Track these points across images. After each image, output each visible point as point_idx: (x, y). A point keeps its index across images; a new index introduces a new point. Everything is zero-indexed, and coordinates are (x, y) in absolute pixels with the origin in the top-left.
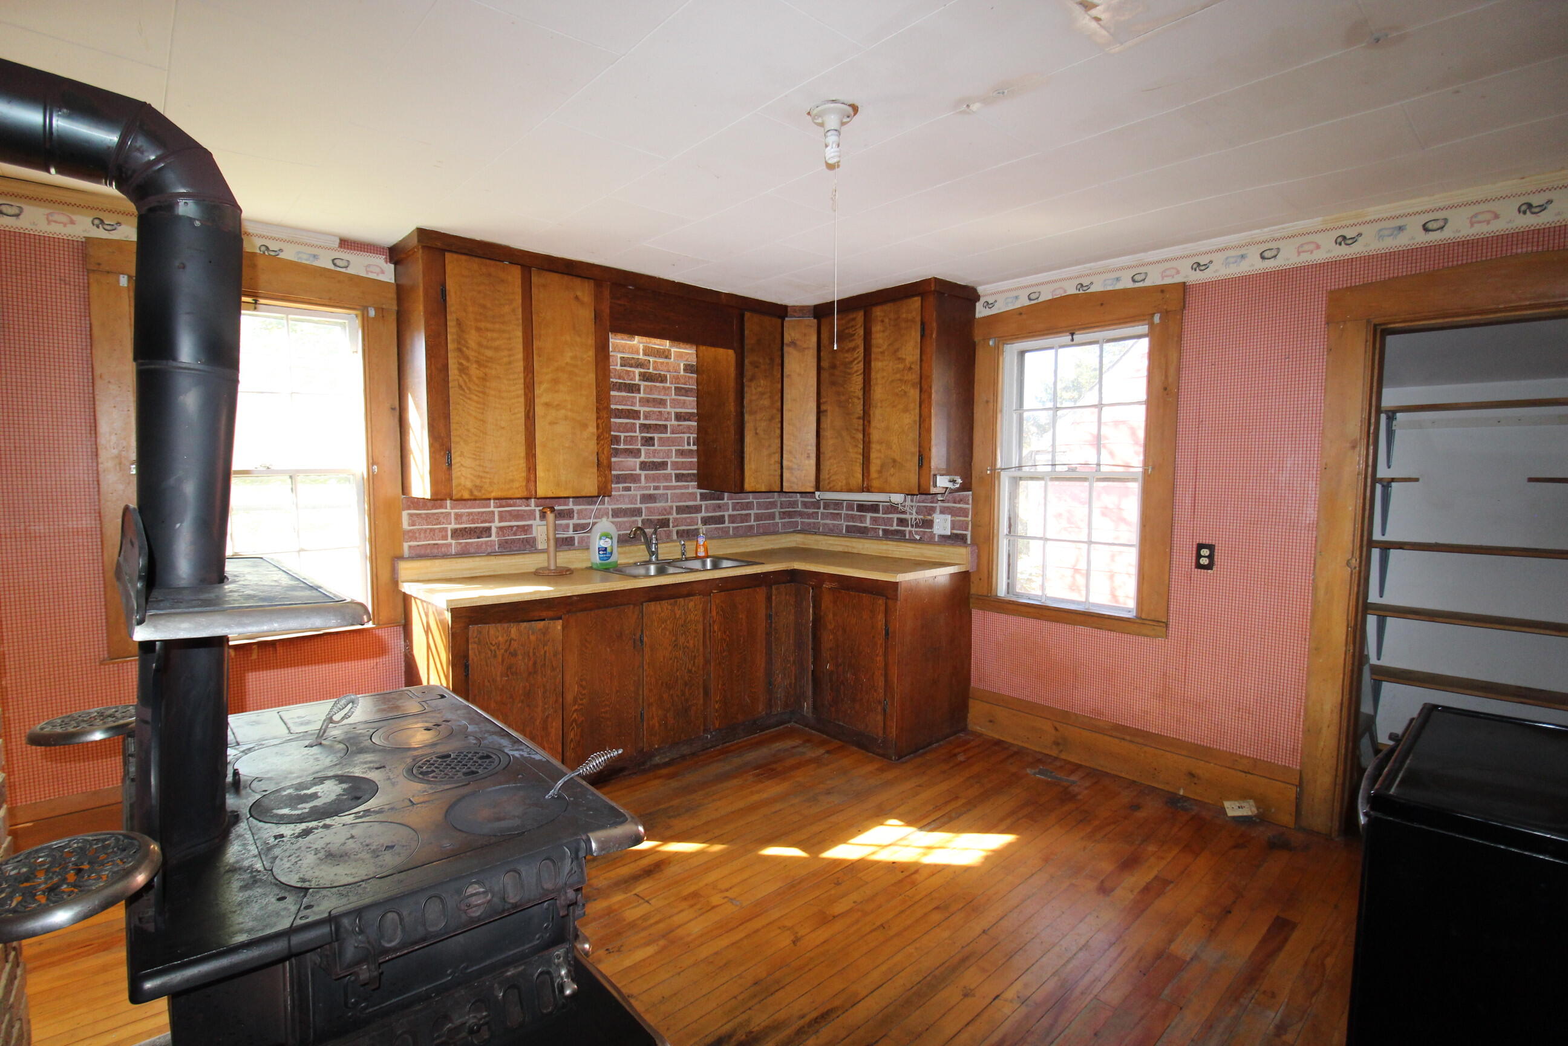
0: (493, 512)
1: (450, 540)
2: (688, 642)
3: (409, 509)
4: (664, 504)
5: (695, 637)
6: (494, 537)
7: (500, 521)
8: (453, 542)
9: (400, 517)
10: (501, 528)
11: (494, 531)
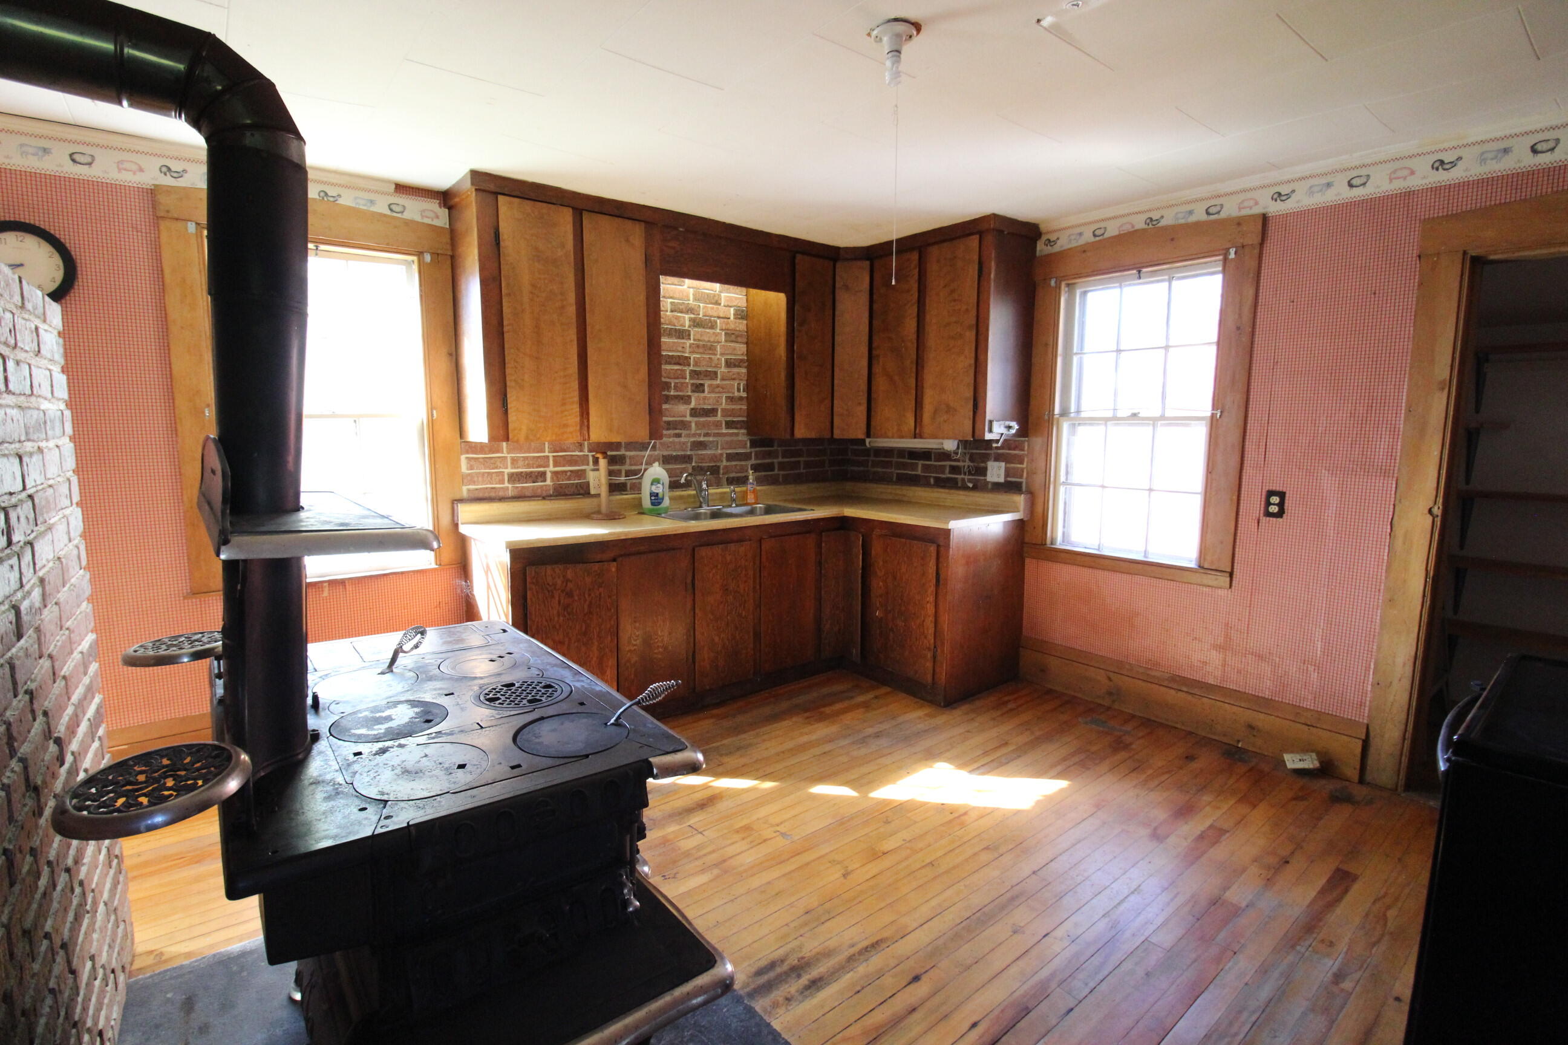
0: (548, 457)
1: (506, 484)
2: (738, 586)
3: (467, 453)
4: (713, 452)
5: (745, 582)
6: (549, 482)
7: (555, 466)
8: (510, 486)
9: (459, 460)
10: (555, 473)
11: (549, 475)
